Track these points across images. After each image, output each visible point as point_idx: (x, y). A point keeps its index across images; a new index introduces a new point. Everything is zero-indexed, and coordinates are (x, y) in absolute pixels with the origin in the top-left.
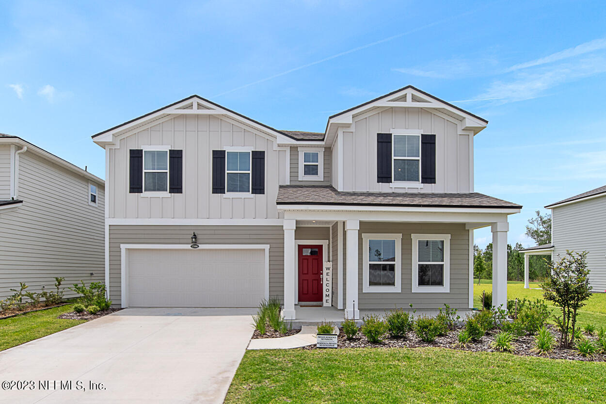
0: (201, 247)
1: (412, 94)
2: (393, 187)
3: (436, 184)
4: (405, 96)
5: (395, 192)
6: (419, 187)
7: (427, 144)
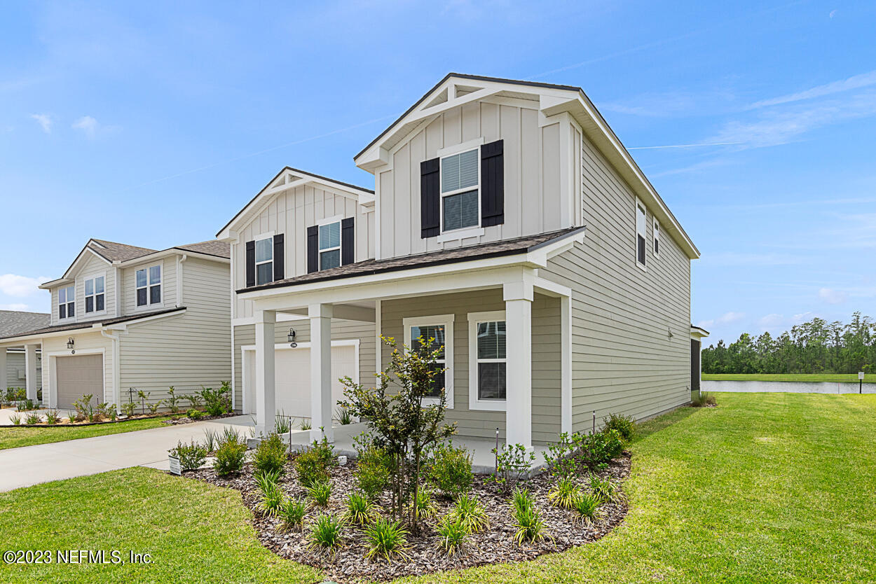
0: (300, 345)
1: (456, 85)
2: (442, 241)
3: (503, 225)
4: (445, 94)
5: (445, 248)
6: (478, 235)
7: (490, 160)
